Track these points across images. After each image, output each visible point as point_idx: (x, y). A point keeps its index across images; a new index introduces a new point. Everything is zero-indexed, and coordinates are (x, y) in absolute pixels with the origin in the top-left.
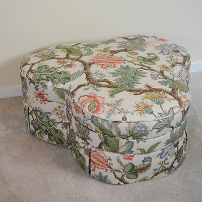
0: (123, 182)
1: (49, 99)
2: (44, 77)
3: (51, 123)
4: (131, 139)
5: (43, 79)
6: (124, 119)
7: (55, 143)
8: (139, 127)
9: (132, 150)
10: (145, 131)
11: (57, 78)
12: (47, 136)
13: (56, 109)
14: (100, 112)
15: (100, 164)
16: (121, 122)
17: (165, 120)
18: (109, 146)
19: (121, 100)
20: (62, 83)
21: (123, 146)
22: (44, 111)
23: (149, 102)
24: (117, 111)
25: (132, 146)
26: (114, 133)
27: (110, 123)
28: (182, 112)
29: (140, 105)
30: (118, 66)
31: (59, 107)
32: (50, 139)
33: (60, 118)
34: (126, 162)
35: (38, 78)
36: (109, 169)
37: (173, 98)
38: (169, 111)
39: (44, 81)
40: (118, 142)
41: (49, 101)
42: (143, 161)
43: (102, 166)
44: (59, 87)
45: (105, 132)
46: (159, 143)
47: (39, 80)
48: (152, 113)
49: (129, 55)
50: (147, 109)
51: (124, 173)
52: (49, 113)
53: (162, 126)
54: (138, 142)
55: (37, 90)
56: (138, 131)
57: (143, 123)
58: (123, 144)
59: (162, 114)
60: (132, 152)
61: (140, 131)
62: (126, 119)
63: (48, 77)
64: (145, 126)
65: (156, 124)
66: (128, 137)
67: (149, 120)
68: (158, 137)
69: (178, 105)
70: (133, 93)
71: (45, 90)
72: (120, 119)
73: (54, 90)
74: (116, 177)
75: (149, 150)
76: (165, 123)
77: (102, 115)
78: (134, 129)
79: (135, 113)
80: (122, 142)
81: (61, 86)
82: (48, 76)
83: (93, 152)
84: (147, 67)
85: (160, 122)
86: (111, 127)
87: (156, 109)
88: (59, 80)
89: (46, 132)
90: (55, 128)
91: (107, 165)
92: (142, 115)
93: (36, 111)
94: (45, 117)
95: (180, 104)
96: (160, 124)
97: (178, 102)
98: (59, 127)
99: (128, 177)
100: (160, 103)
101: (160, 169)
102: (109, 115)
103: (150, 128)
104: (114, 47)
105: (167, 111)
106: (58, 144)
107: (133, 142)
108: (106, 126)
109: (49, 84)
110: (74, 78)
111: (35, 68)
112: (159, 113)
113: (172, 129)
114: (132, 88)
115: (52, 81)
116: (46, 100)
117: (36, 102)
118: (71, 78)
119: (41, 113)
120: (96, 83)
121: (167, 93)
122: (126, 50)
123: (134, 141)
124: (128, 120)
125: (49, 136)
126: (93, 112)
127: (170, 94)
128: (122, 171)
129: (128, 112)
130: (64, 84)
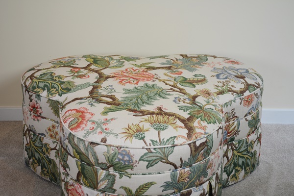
1: (43, 115)
2: (41, 85)
3: (44, 149)
4: (111, 170)
5: (39, 87)
6: (104, 140)
7: (48, 179)
8: (122, 154)
9: (114, 188)
10: (129, 161)
11: (55, 88)
12: (40, 167)
13: (49, 130)
14: (79, 129)
16: (98, 144)
17: (158, 150)
18: (86, 179)
19: (112, 119)
20: (59, 95)
21: (102, 180)
22: (38, 131)
23: (147, 125)
24: (99, 130)
25: (113, 182)
26: (92, 160)
27: (87, 144)
28: (189, 144)
29: (132, 127)
30: (141, 84)
31: (53, 127)
32: (43, 172)
33: (54, 142)
35: (35, 85)
37: (183, 125)
38: (168, 140)
39: (38, 90)
40: (96, 173)
41: (43, 118)
44: (54, 99)
45: (83, 158)
46: (152, 184)
47: (34, 88)
48: (143, 138)
49: (169, 74)
50: (139, 134)
52: (43, 134)
53: (154, 158)
54: (121, 178)
55: (31, 101)
56: (120, 160)
57: (127, 149)
58: (103, 176)
59: (156, 142)
60: (115, 190)
61: (122, 160)
62: (105, 142)
63: (45, 86)
64: (128, 154)
65: (145, 154)
66: (109, 167)
67: (136, 148)
68: (150, 174)
69: (186, 136)
70: (134, 113)
71: (38, 101)
72: (98, 140)
73: (47, 103)
75: (137, 191)
76: (158, 155)
77: (79, 134)
78: (114, 156)
79: (120, 136)
80: (101, 173)
81: (56, 98)
82: (47, 84)
83: (71, 186)
84: (180, 89)
85: (151, 152)
86: (87, 149)
87: (151, 135)
88: (57, 90)
89: (39, 161)
90: (48, 157)
92: (128, 140)
93: (30, 130)
94: (38, 141)
95: (189, 135)
96: (151, 154)
97: (187, 132)
98: (52, 155)
100: (159, 129)
102: (88, 133)
103: (136, 158)
104: (157, 63)
105: (165, 140)
106: (51, 180)
107: (115, 176)
108: (83, 150)
109: (44, 94)
110: (76, 90)
111: (37, 75)
112: (152, 141)
113: (173, 168)
114: (136, 108)
115: (48, 90)
116: (39, 116)
117: (30, 117)
118: (72, 90)
119: (34, 134)
120: (98, 98)
121: (179, 119)
122: (169, 68)
123: (115, 174)
124: (108, 142)
125: (42, 169)
126: (72, 129)
127: (183, 121)
129: (113, 134)
130: (60, 95)
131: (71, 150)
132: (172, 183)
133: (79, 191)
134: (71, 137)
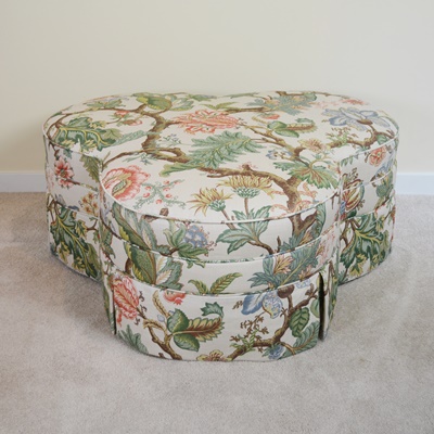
0: (170, 353)
1: (75, 179)
2: (72, 135)
3: (78, 230)
4: (176, 256)
5: (68, 139)
6: (165, 212)
7: (85, 273)
8: (191, 232)
9: (179, 282)
10: (201, 243)
11: (92, 139)
12: (72, 256)
13: (85, 201)
14: (127, 197)
15: (128, 307)
16: (156, 218)
17: (245, 226)
18: (140, 269)
19: (176, 182)
20: (98, 149)
21: (162, 271)
22: (68, 204)
23: (228, 190)
24: (157, 197)
25: (179, 273)
26: (147, 241)
27: (139, 217)
28: (291, 218)
29: (206, 193)
30: (219, 132)
31: (90, 196)
32: (76, 262)
33: (91, 219)
34: (170, 307)
35: (62, 136)
36: (142, 319)
37: (281, 190)
38: (259, 211)
39: (68, 142)
40: (153, 261)
41: (75, 183)
42: (202, 310)
43: (131, 312)
44: (91, 155)
45: (135, 238)
46: (235, 275)
47: (61, 140)
48: (222, 209)
49: (259, 118)
50: (217, 202)
51: (169, 333)
52: (75, 208)
53: (239, 238)
54: (190, 266)
55: (57, 159)
56: (188, 240)
57: (199, 225)
58: (163, 265)
59: (242, 214)
60: (181, 286)
61: (192, 240)
62: (166, 215)
63: (78, 136)
64: (200, 232)
65: (226, 232)
66: (172, 252)
67: (212, 223)
68: (232, 261)
69: (286, 205)
70: (208, 174)
71: (68, 159)
72: (156, 213)
73: (81, 160)
74: (154, 339)
75: (213, 286)
76: (244, 232)
77: (128, 203)
78: (180, 235)
79: (188, 205)
80: (161, 260)
81: (94, 153)
82: (80, 133)
83: (117, 280)
84: (276, 139)
85: (235, 229)
86: (139, 226)
87: (235, 204)
88: (94, 142)
89: (70, 247)
90: (83, 241)
91: (138, 310)
92: (201, 210)
93: (57, 202)
94: (69, 217)
95: (291, 204)
96: (235, 232)
97: (288, 199)
98: (89, 238)
99: (177, 344)
100: (246, 195)
101: (247, 339)
102: (141, 202)
103: (212, 238)
104: (241, 103)
105: (255, 211)
106: (89, 274)
107: (181, 264)
108: (133, 226)
109: (76, 148)
110: (123, 141)
112: (236, 212)
113: (267, 252)
114: (212, 166)
115: (82, 143)
116: (70, 181)
117: (56, 183)
118: (117, 141)
119: (63, 208)
120: (156, 152)
121: (275, 181)
122: (260, 110)
123: (182, 261)
124: (170, 216)
125: (75, 258)
126: (117, 197)
127: (281, 184)
128: (164, 325)
129: (177, 202)
130: (100, 150)
131: (116, 228)
132: (265, 275)
133: (129, 287)
134: (116, 209)
